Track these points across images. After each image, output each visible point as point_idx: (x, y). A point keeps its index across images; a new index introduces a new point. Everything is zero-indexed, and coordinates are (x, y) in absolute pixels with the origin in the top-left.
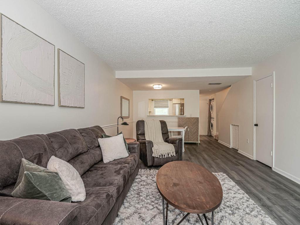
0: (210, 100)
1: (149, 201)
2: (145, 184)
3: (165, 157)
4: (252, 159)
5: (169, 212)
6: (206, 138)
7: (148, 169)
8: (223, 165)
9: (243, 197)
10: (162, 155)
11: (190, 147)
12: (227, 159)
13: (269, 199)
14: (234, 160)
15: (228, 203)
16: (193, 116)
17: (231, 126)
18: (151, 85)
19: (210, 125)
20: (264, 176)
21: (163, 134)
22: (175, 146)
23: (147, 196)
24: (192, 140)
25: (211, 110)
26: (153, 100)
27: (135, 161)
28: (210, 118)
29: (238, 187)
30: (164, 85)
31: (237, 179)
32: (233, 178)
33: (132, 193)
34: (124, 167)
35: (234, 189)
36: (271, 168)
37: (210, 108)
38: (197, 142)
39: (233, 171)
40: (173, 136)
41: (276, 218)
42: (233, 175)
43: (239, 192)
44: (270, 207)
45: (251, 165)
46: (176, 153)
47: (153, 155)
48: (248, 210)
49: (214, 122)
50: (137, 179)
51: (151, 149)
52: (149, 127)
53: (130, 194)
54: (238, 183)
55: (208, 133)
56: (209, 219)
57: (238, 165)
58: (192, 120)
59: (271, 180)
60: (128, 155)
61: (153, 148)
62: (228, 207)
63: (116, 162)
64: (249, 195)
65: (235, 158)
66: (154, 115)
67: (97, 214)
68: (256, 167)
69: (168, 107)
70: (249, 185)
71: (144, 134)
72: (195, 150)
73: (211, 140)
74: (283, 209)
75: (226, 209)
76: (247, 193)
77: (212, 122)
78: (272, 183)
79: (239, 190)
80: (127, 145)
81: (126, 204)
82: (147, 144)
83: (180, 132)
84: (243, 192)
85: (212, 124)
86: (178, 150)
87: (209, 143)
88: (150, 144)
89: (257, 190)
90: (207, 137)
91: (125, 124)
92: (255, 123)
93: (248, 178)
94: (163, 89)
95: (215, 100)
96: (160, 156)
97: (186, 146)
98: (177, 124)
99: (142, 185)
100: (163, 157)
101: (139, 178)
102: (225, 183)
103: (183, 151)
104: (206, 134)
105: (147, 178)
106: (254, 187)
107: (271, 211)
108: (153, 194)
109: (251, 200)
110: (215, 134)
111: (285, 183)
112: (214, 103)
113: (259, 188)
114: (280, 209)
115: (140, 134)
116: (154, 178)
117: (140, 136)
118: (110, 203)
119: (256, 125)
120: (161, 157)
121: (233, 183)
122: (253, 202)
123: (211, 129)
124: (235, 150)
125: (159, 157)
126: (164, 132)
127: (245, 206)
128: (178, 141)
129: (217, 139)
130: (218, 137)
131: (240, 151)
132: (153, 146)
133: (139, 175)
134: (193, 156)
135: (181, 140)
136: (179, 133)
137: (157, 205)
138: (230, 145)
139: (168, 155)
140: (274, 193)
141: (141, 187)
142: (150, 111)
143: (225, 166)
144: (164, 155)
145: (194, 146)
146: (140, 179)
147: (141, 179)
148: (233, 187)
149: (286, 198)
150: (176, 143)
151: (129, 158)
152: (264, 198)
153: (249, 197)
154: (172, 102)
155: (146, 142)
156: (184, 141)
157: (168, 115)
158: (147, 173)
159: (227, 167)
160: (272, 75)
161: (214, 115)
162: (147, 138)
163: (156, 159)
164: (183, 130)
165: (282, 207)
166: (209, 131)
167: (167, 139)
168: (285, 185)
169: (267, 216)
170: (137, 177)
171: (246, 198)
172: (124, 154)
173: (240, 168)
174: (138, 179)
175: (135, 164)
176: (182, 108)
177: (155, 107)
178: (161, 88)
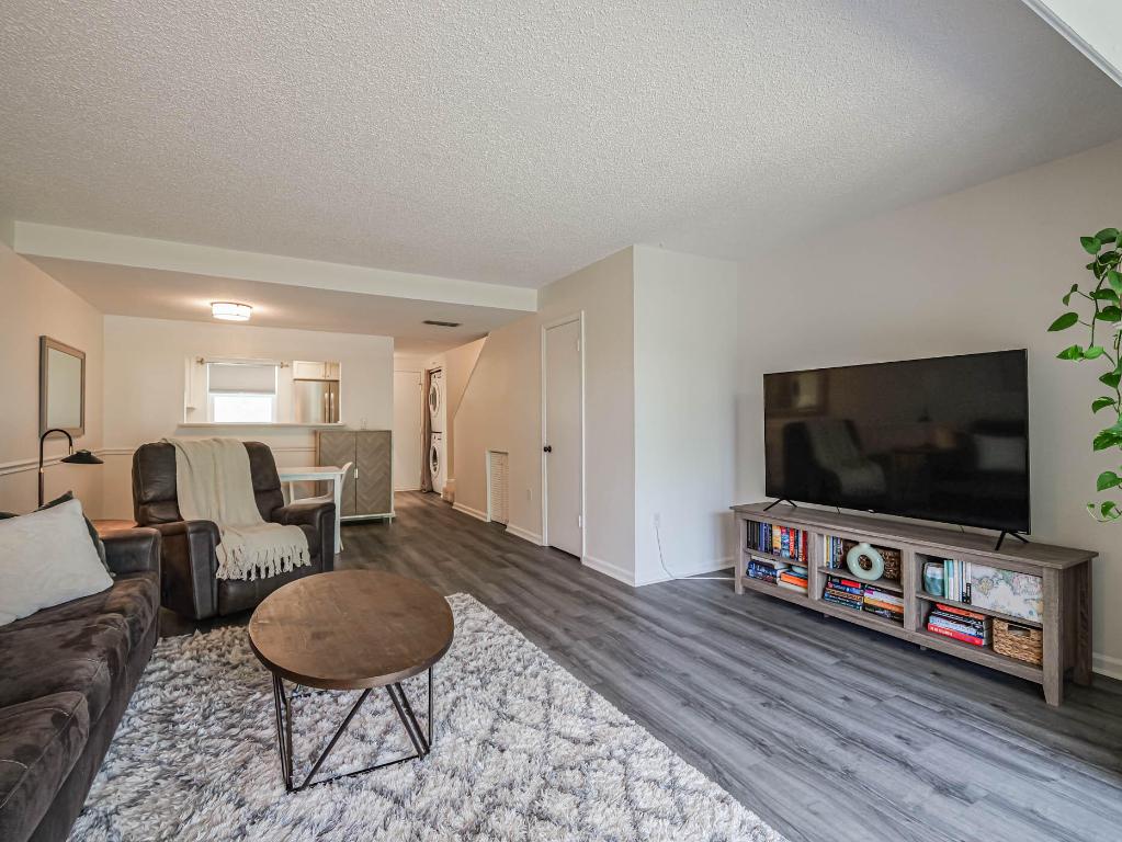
0: (430, 373)
1: (216, 729)
2: (189, 680)
3: (271, 574)
4: (539, 544)
5: (295, 737)
6: (416, 501)
7: (197, 632)
8: (464, 572)
9: (510, 642)
10: (258, 571)
11: (362, 533)
12: (478, 554)
13: (567, 631)
14: (494, 554)
15: (473, 664)
16: (370, 427)
17: (488, 456)
18: (202, 303)
19: (430, 456)
20: (563, 581)
21: (257, 492)
22: (307, 533)
23: (205, 717)
24: (369, 509)
25: (431, 407)
26: (202, 362)
27: (149, 601)
28: (429, 431)
29: (499, 620)
30: (260, 309)
31: (499, 602)
32: (488, 602)
33: (137, 722)
34: (104, 622)
35: (492, 627)
36: (579, 559)
37: (430, 398)
38: (385, 515)
39: (491, 585)
40: (296, 498)
41: (575, 666)
42: (489, 592)
43: (501, 631)
44: (567, 647)
45: (536, 561)
46: (312, 557)
47: (221, 574)
48: (519, 668)
49: (440, 445)
50: (150, 673)
51: (212, 553)
52: (195, 469)
53: (126, 730)
54: (501, 610)
55: (423, 483)
56: (423, 716)
57: (505, 566)
58: (369, 440)
59: (575, 587)
60: (111, 582)
61: (218, 549)
62: (472, 673)
63: (57, 617)
64: (524, 634)
65: (497, 547)
66: (209, 422)
67: (31, 776)
68: (548, 564)
69: (273, 391)
70: (527, 611)
71: (174, 499)
72: (380, 542)
73: (432, 505)
74: (591, 643)
75: (466, 680)
76: (520, 630)
77: (435, 444)
78: (577, 594)
79: (501, 626)
80: (101, 543)
81: (116, 767)
82: (191, 536)
83: (325, 482)
84: (512, 628)
85: (435, 452)
86: (321, 544)
87: (426, 513)
88: (202, 534)
89: (544, 617)
90: (421, 496)
91: (82, 458)
92: (545, 443)
93: (526, 595)
94: (256, 321)
95: (443, 373)
96: (249, 574)
97: (348, 534)
98: (310, 456)
99: (176, 689)
100: (263, 576)
101: (162, 669)
102: (467, 618)
103: (337, 551)
104: (418, 487)
105: (198, 661)
106: (539, 612)
107: (568, 655)
108: (229, 706)
109: (527, 642)
110: (445, 486)
111: (604, 589)
112: (439, 383)
113: (549, 612)
114: (586, 646)
115: (153, 502)
116: (227, 655)
117: (152, 510)
118: (69, 744)
119: (548, 449)
120: (253, 578)
121: (487, 613)
122: (533, 645)
123: (432, 468)
124: (499, 527)
125: (245, 577)
126: (262, 488)
127: (514, 659)
128: (318, 514)
129: (449, 498)
130: (453, 495)
131: (512, 529)
132: (219, 541)
133: (160, 657)
134: (374, 561)
135: (329, 509)
136: (321, 487)
137: (250, 731)
138: (486, 511)
139: (283, 565)
140: (578, 615)
141: (176, 694)
142: (189, 406)
143: (470, 573)
144: (267, 569)
145: (376, 531)
146: (166, 672)
147: (171, 672)
148: (488, 622)
149: (601, 621)
150: (315, 522)
151: (118, 592)
152: (558, 632)
153: (523, 637)
154: (292, 372)
155: (190, 529)
156: (342, 515)
157: (275, 422)
158: (195, 644)
159: (475, 577)
160: (579, 320)
161: (440, 420)
162: (190, 512)
163: (232, 589)
164: (335, 475)
165: (590, 640)
166: (427, 474)
167: (273, 509)
168: (602, 594)
169: (558, 667)
170: (150, 667)
171: (516, 642)
172: (94, 578)
173: (511, 572)
174: (155, 669)
175: (148, 613)
176: (332, 395)
177: (211, 390)
178: (247, 319)
